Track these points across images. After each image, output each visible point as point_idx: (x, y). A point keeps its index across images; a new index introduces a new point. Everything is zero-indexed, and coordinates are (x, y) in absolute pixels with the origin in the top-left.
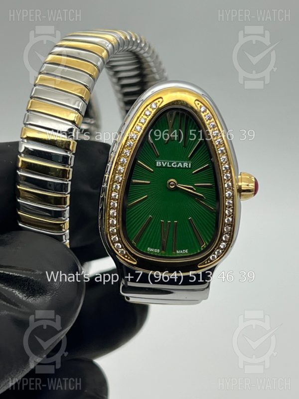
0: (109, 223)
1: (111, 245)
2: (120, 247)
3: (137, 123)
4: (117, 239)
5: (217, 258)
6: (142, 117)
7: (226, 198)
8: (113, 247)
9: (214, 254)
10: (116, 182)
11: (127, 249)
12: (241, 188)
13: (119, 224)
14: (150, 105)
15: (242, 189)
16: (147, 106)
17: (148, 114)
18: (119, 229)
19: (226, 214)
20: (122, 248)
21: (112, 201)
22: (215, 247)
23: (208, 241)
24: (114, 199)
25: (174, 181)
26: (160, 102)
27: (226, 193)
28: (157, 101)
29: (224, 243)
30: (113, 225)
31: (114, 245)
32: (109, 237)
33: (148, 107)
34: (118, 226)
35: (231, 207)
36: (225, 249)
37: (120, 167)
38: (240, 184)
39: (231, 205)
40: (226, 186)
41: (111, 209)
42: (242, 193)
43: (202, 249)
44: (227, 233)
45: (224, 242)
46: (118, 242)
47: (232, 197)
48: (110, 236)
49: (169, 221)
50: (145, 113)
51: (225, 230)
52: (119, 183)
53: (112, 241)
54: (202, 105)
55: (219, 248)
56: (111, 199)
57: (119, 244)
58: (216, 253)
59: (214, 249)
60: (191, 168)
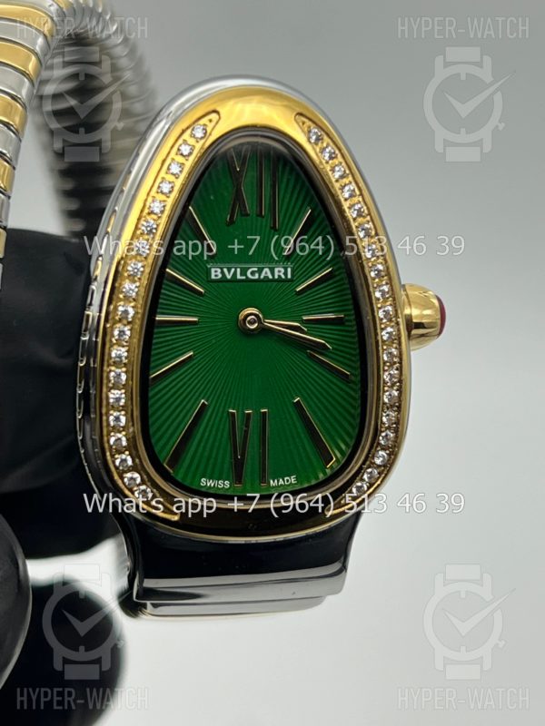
0: (108, 424)
1: (116, 477)
2: (139, 481)
3: (162, 174)
4: (130, 462)
5: (369, 488)
6: (173, 159)
7: (384, 343)
8: (120, 482)
9: (362, 480)
10: (120, 320)
11: (154, 485)
12: (411, 319)
13: (133, 425)
14: (189, 131)
15: (414, 321)
16: (183, 132)
17: (185, 153)
18: (134, 437)
19: (385, 383)
20: (143, 482)
21: (113, 368)
22: (364, 463)
23: (342, 452)
24: (116, 364)
25: (254, 311)
26: (213, 124)
27: (384, 333)
28: (204, 121)
29: (381, 453)
30: (116, 429)
31: (122, 478)
32: (109, 458)
33: (186, 136)
34: (131, 430)
35: (395, 363)
36: (385, 466)
37: (127, 285)
38: (407, 311)
39: (395, 360)
40: (381, 314)
41: (111, 388)
42: (414, 332)
43: (328, 471)
44: (389, 428)
45: (383, 449)
46: (134, 468)
47: (397, 341)
48: (112, 456)
49: (247, 409)
50: (179, 150)
51: (384, 419)
52: (129, 323)
53: (117, 468)
54: (313, 126)
55: (372, 465)
56: (109, 365)
57: (136, 475)
58: (365, 477)
59: (361, 468)
60: (291, 280)
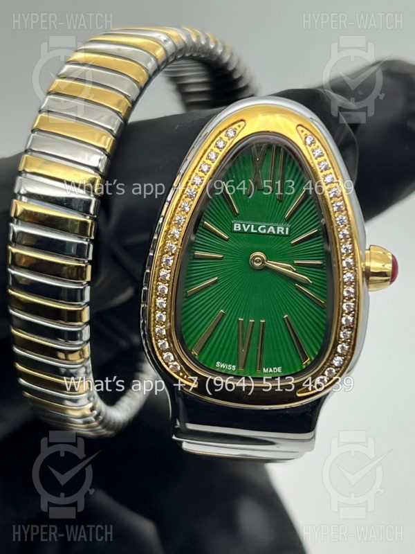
0: (155, 320)
1: (158, 355)
2: (172, 358)
3: (204, 159)
4: (167, 346)
5: (328, 381)
6: (212, 150)
7: (345, 283)
8: (160, 358)
9: (323, 375)
10: (167, 252)
11: (182, 363)
12: (369, 270)
13: (170, 321)
14: (224, 132)
15: (372, 270)
16: (220, 132)
17: (221, 146)
18: (170, 330)
19: (343, 311)
20: (175, 360)
21: (160, 283)
22: (325, 364)
23: (314, 354)
24: (163, 281)
25: (261, 254)
26: (241, 128)
27: (345, 276)
28: (235, 126)
29: (339, 358)
30: (160, 323)
31: (162, 356)
32: (154, 341)
33: (222, 135)
34: (169, 324)
35: (352, 298)
36: (341, 367)
37: (174, 230)
38: (367, 264)
39: (352, 296)
40: (344, 264)
41: (158, 296)
42: (371, 278)
43: (304, 367)
44: (345, 342)
45: (340, 355)
46: (169, 350)
47: (355, 283)
48: (156, 340)
49: (251, 319)
50: (216, 144)
51: (342, 336)
52: (173, 255)
53: (159, 349)
54: (309, 133)
55: (331, 365)
56: (158, 281)
57: (170, 354)
58: (326, 373)
59: (323, 367)
60: (288, 236)
